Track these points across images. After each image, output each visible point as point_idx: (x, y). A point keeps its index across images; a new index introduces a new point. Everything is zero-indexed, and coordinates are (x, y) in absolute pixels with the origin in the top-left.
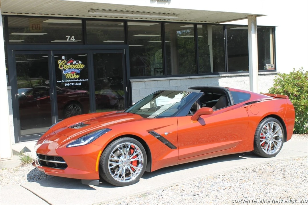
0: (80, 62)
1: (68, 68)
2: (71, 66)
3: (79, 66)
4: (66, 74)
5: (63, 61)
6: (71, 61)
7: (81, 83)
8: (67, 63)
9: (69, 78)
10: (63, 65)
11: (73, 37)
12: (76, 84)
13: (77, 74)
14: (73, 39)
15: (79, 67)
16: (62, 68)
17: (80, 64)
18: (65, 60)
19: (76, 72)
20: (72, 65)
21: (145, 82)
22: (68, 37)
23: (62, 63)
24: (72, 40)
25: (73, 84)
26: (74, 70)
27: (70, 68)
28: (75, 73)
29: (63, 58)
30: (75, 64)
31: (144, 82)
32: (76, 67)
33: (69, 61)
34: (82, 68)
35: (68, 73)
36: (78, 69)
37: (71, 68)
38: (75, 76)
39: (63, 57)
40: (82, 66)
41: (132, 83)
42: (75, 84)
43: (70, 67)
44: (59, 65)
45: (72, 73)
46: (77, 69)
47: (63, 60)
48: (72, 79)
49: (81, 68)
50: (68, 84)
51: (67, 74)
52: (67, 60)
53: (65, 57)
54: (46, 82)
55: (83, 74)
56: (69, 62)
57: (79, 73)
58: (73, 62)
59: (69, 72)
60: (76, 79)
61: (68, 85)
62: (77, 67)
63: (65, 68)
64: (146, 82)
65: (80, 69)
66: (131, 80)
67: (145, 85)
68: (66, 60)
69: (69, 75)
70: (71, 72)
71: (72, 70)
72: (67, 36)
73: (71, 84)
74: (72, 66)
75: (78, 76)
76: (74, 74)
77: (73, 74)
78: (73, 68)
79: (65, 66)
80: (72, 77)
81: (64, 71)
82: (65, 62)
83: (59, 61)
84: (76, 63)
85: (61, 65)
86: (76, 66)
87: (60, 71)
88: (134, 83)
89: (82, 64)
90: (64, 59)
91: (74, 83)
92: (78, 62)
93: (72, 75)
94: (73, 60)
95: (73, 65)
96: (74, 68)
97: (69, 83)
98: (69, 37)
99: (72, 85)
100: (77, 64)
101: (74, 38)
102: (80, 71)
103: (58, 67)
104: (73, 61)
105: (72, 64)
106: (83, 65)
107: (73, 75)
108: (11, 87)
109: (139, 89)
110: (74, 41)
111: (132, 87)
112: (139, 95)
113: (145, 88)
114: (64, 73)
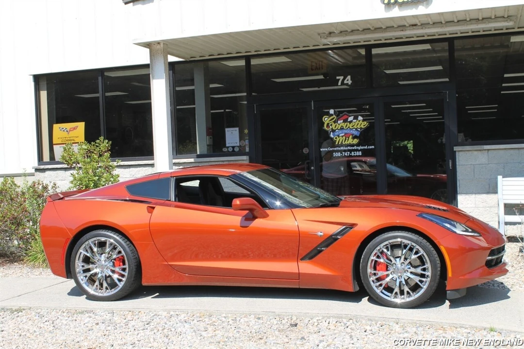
0: (360, 118)
1: (339, 128)
2: (344, 125)
3: (358, 124)
4: (336, 138)
5: (332, 117)
6: (346, 116)
7: (360, 152)
8: (338, 119)
9: (340, 143)
10: (330, 124)
11: (349, 77)
12: (353, 154)
13: (354, 137)
14: (349, 81)
15: (359, 127)
16: (329, 128)
17: (359, 121)
18: (334, 116)
19: (352, 135)
21: (488, 152)
22: (339, 79)
23: (330, 120)
24: (347, 82)
25: (348, 154)
26: (349, 132)
27: (342, 129)
28: (351, 136)
29: (331, 113)
30: (351, 122)
31: (487, 151)
32: (352, 126)
33: (341, 117)
34: (363, 127)
35: (339, 136)
36: (356, 129)
37: (344, 128)
38: (350, 141)
39: (332, 111)
40: (364, 125)
41: (457, 153)
42: (351, 153)
43: (342, 126)
44: (324, 123)
45: (347, 136)
46: (354, 129)
47: (332, 115)
48: (346, 146)
49: (361, 128)
50: (339, 153)
51: (337, 137)
52: (337, 116)
53: (334, 111)
54: (304, 151)
55: (364, 137)
56: (341, 119)
57: (358, 135)
58: (348, 119)
60: (353, 145)
62: (355, 127)
63: (334, 129)
64: (490, 152)
65: (359, 130)
66: (456, 148)
67: (488, 157)
69: (339, 140)
70: (344, 134)
71: (346, 131)
72: (338, 78)
73: (344, 153)
74: (347, 125)
75: (356, 141)
76: (349, 138)
77: (347, 138)
79: (334, 125)
80: (346, 143)
81: (332, 133)
82: (334, 118)
83: (324, 117)
84: (354, 119)
85: (328, 124)
86: (354, 123)
87: (327, 133)
88: (461, 153)
89: (364, 120)
90: (333, 113)
91: (349, 153)
92: (356, 118)
94: (347, 115)
95: (348, 123)
96: (349, 127)
97: (341, 151)
98: (341, 78)
99: (346, 155)
100: (355, 121)
101: (350, 79)
102: (359, 133)
103: (323, 126)
104: (347, 117)
105: (345, 121)
106: (365, 122)
107: (348, 140)
108: (248, 157)
109: (474, 165)
110: (350, 84)
111: (457, 160)
112: (474, 176)
113: (489, 164)
114: (332, 136)
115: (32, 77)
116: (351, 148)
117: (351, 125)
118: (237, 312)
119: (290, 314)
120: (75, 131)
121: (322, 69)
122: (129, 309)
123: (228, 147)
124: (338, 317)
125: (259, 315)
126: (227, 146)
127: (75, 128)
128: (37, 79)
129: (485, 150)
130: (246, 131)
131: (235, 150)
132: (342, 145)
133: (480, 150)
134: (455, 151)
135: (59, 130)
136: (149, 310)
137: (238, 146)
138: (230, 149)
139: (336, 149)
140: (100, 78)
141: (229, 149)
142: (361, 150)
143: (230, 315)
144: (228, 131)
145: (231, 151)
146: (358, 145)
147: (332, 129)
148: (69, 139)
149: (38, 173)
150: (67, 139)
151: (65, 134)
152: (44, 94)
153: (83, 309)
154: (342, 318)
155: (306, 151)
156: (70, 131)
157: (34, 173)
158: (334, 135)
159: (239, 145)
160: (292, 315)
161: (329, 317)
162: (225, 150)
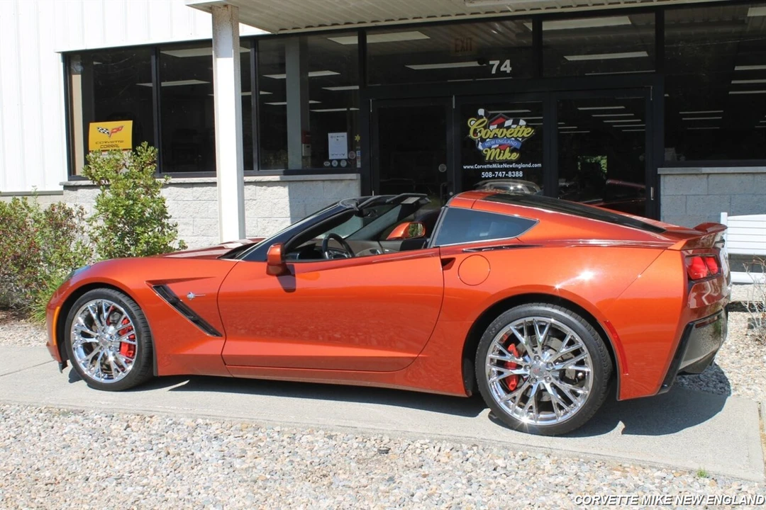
0: (522, 122)
1: (491, 137)
2: (499, 132)
3: (519, 131)
4: (486, 151)
5: (481, 120)
6: (501, 118)
7: (521, 173)
8: (490, 123)
9: (492, 159)
10: (478, 130)
11: (508, 62)
12: (510, 174)
13: (513, 150)
14: (507, 67)
15: (520, 135)
16: (477, 136)
17: (521, 127)
18: (485, 119)
19: (510, 147)
20: (501, 130)
21: (708, 178)
22: (494, 65)
23: (479, 125)
24: (505, 69)
25: (502, 174)
26: (505, 142)
27: (495, 137)
28: (508, 149)
29: (480, 114)
30: (508, 128)
31: (706, 176)
32: (511, 134)
33: (495, 120)
34: (526, 136)
36: (516, 138)
37: (499, 136)
38: (507, 155)
40: (528, 132)
41: (662, 178)
42: (507, 173)
43: (495, 134)
44: (470, 129)
45: (502, 148)
46: (513, 139)
47: (481, 117)
48: (501, 163)
49: (523, 137)
50: (491, 173)
51: (489, 150)
52: (489, 119)
53: (485, 112)
54: (439, 168)
55: (528, 150)
56: (495, 123)
57: (518, 147)
58: (504, 123)
59: (493, 147)
60: (510, 162)
61: (490, 175)
62: (515, 135)
63: (484, 137)
64: (710, 177)
65: (520, 139)
66: (660, 171)
67: (708, 185)
68: (486, 117)
69: (491, 154)
70: (498, 145)
71: (501, 141)
72: (491, 62)
73: (497, 173)
75: (515, 156)
76: (505, 151)
77: (502, 152)
78: (503, 136)
79: (484, 132)
80: (501, 158)
81: (480, 143)
82: (484, 121)
83: (471, 119)
84: (513, 124)
85: (475, 130)
86: (513, 130)
87: (473, 144)
88: (667, 178)
89: (527, 126)
90: (483, 114)
91: (504, 173)
92: (516, 122)
93: (500, 153)
94: (504, 118)
95: (505, 130)
96: (505, 136)
97: (493, 170)
98: (497, 63)
99: (501, 176)
100: (514, 126)
101: (508, 65)
102: (520, 144)
103: (469, 133)
104: (503, 120)
105: (501, 126)
106: (530, 129)
107: (504, 154)
108: (359, 175)
109: (686, 195)
110: (508, 72)
111: (662, 188)
112: (686, 212)
113: (708, 195)
114: (480, 147)
115: (60, 54)
116: (508, 166)
117: (509, 132)
118: (299, 425)
119: (381, 431)
120: (118, 132)
121: (471, 50)
122: (137, 412)
123: (331, 161)
124: (455, 441)
125: (332, 430)
126: (330, 158)
127: (118, 129)
128: (68, 58)
129: (704, 174)
130: (358, 138)
131: (342, 164)
132: (494, 162)
133: (696, 174)
134: (660, 175)
135: (97, 131)
136: (166, 414)
137: (346, 160)
138: (335, 164)
139: (485, 167)
140: (153, 58)
141: (333, 164)
142: (522, 169)
143: (286, 429)
144: (332, 137)
145: (334, 166)
146: (517, 162)
147: (481, 137)
148: (110, 144)
149: (67, 191)
150: (107, 144)
151: (105, 137)
152: (77, 80)
153: (70, 408)
154: (460, 442)
155: (442, 168)
156: (112, 132)
157: (62, 191)
158: (484, 147)
159: (347, 158)
160: (383, 434)
161: (441, 441)
162: (327, 164)
